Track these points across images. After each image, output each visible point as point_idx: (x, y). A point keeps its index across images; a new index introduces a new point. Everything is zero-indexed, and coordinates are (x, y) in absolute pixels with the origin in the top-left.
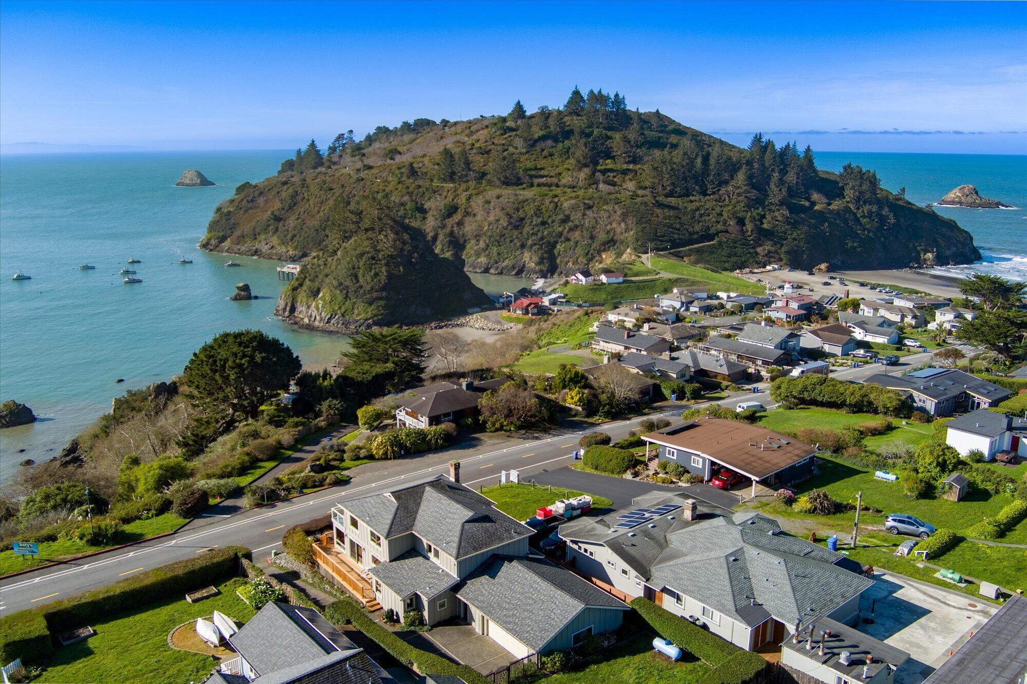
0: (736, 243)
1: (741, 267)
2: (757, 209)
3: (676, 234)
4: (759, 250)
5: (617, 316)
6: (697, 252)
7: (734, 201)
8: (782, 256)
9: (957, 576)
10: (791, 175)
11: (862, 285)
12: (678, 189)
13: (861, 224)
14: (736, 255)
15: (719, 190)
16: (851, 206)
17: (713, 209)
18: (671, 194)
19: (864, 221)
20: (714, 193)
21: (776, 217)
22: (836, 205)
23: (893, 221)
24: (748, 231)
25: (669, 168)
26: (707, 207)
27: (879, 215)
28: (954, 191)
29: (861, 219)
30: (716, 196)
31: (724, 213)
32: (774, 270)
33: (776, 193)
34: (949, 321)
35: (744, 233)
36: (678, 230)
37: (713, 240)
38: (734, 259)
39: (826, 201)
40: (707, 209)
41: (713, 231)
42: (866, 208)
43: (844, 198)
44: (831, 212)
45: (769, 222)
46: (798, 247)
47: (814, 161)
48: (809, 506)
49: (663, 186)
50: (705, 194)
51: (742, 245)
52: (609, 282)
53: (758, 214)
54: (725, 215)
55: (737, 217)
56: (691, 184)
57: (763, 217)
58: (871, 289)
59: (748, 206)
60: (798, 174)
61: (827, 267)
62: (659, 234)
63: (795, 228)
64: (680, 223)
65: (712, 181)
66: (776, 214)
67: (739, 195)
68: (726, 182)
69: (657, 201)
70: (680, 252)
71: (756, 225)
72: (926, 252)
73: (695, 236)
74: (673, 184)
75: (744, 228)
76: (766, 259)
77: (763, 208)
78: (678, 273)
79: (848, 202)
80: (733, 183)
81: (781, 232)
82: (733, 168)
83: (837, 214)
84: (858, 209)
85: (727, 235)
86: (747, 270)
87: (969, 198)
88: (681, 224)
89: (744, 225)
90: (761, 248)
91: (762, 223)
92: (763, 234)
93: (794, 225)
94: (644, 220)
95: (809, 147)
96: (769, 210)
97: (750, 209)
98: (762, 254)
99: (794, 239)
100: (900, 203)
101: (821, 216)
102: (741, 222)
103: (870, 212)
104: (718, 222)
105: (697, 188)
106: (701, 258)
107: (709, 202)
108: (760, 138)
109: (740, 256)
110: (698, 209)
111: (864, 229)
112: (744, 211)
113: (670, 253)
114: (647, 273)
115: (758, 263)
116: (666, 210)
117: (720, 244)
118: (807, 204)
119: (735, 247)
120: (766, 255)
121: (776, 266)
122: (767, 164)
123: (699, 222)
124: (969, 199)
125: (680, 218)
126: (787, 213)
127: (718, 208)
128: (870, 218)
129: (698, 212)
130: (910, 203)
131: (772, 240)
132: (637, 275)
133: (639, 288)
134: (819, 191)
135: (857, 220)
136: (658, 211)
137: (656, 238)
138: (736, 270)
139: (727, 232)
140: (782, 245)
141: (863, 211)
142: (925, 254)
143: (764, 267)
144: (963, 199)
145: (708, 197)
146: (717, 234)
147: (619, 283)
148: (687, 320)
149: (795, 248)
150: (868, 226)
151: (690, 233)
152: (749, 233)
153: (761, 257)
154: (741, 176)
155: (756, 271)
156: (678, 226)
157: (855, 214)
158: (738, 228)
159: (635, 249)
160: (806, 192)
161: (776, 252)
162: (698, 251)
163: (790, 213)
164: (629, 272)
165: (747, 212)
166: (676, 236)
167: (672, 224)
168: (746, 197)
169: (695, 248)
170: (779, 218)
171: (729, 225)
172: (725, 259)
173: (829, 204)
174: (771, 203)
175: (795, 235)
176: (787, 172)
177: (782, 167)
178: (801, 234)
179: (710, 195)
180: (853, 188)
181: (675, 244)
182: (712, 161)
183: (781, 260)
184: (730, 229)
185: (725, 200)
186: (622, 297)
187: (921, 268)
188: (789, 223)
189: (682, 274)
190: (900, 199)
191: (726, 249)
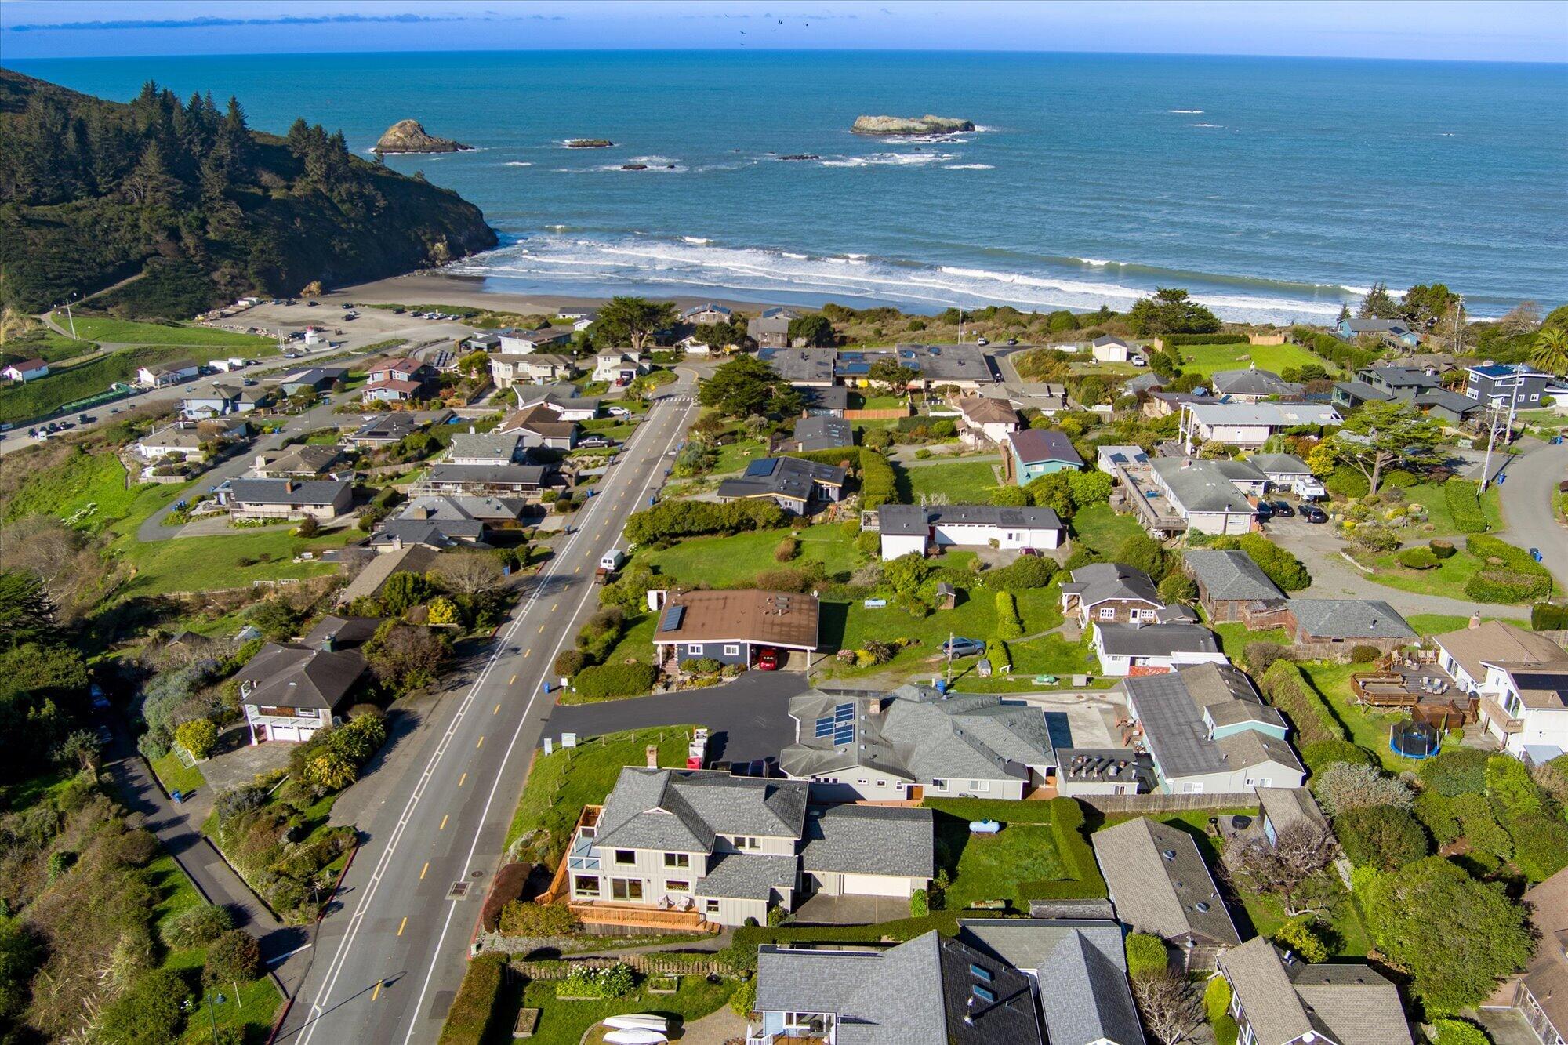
0: (177, 271)
1: (203, 308)
2: (190, 209)
3: (78, 270)
4: (216, 276)
5: (161, 448)
6: (125, 295)
7: (148, 201)
8: (252, 281)
9: (1052, 679)
10: (223, 148)
11: (400, 311)
12: (46, 190)
13: (341, 214)
14: (185, 290)
15: (119, 185)
16: (322, 188)
17: (120, 219)
18: (35, 201)
19: (344, 207)
20: (111, 191)
21: (225, 219)
22: (300, 189)
23: (382, 204)
24: (188, 248)
25: (22, 154)
26: (109, 215)
27: (362, 196)
28: (392, 131)
29: (339, 206)
30: (117, 196)
31: (141, 222)
32: (253, 305)
33: (213, 182)
34: (616, 367)
35: (184, 252)
36: (79, 262)
37: (140, 271)
38: (185, 298)
39: (283, 183)
40: (111, 220)
41: (134, 255)
42: (344, 188)
43: (308, 176)
44: (298, 199)
45: (217, 230)
46: (270, 262)
47: (246, 121)
48: (873, 659)
49: (17, 186)
50: (99, 195)
51: (188, 272)
52: (26, 378)
53: (196, 218)
54: (145, 227)
55: (166, 228)
56: (67, 177)
57: (204, 222)
58: (415, 315)
59: (174, 208)
60: (231, 145)
61: (321, 288)
62: (50, 275)
63: (258, 233)
64: (77, 250)
65: (102, 171)
66: (223, 214)
67: (156, 189)
68: (127, 171)
69: (23, 217)
70: (98, 300)
71: (199, 237)
72: (434, 241)
73: (110, 269)
74: (35, 181)
75: (182, 244)
76: (231, 289)
77: (199, 207)
78: (128, 341)
79: (315, 182)
80: (138, 170)
81: (239, 243)
82: (131, 145)
83: (305, 201)
84: (332, 190)
85: (161, 260)
86: (217, 312)
87: (415, 139)
88: (82, 252)
89: (179, 238)
90: (218, 273)
91: (207, 232)
92: (217, 250)
93: (255, 228)
94: (14, 253)
95: (234, 99)
96: (209, 209)
97: (179, 210)
98: (222, 282)
99: (262, 251)
100: (381, 173)
101: (286, 207)
102: (174, 234)
103: (350, 194)
104: (137, 239)
105: (80, 184)
106: (138, 303)
107: (108, 207)
108: (154, 90)
109: (192, 292)
110: (96, 222)
111: (349, 222)
112: (171, 216)
113: (83, 305)
114: (78, 350)
115: (222, 297)
116: (45, 230)
117: (155, 275)
118: (259, 192)
119: (180, 278)
120: (230, 282)
121: (254, 299)
122: (179, 133)
123: (107, 244)
124: (416, 141)
125: (73, 241)
126: (237, 210)
127: (128, 215)
128: (351, 202)
129: (98, 228)
130: (394, 173)
131: (230, 257)
132: (64, 356)
133: (80, 379)
134: (269, 168)
135: (334, 207)
136: (31, 233)
137: (48, 283)
138: (195, 315)
139: (157, 254)
140: (246, 262)
141: (339, 193)
142: (433, 245)
143: (234, 302)
144: (408, 142)
145: (102, 199)
146: (143, 259)
147: (45, 377)
148: (266, 429)
149: (267, 265)
150: (352, 215)
151: (101, 266)
152: (192, 252)
153: (223, 288)
154: (151, 159)
155: (227, 311)
156: (76, 256)
157: (328, 199)
158: (172, 245)
159: (21, 307)
160: (252, 173)
161: (242, 277)
162: (126, 293)
163: (243, 210)
164: (49, 354)
165: (176, 216)
166: (81, 275)
167: (65, 254)
168: (168, 192)
169: (120, 290)
170: (232, 222)
171: (157, 242)
172: (172, 300)
173: (290, 188)
174: (210, 199)
175: (260, 244)
176: (214, 143)
177: (204, 135)
178: (269, 241)
179: (105, 195)
180: (318, 160)
181: (85, 288)
182: (94, 137)
183: (252, 287)
184: (161, 249)
185: (132, 201)
186: (59, 400)
187: (435, 266)
188: (247, 227)
189: (136, 342)
190: (379, 168)
191: (166, 282)
